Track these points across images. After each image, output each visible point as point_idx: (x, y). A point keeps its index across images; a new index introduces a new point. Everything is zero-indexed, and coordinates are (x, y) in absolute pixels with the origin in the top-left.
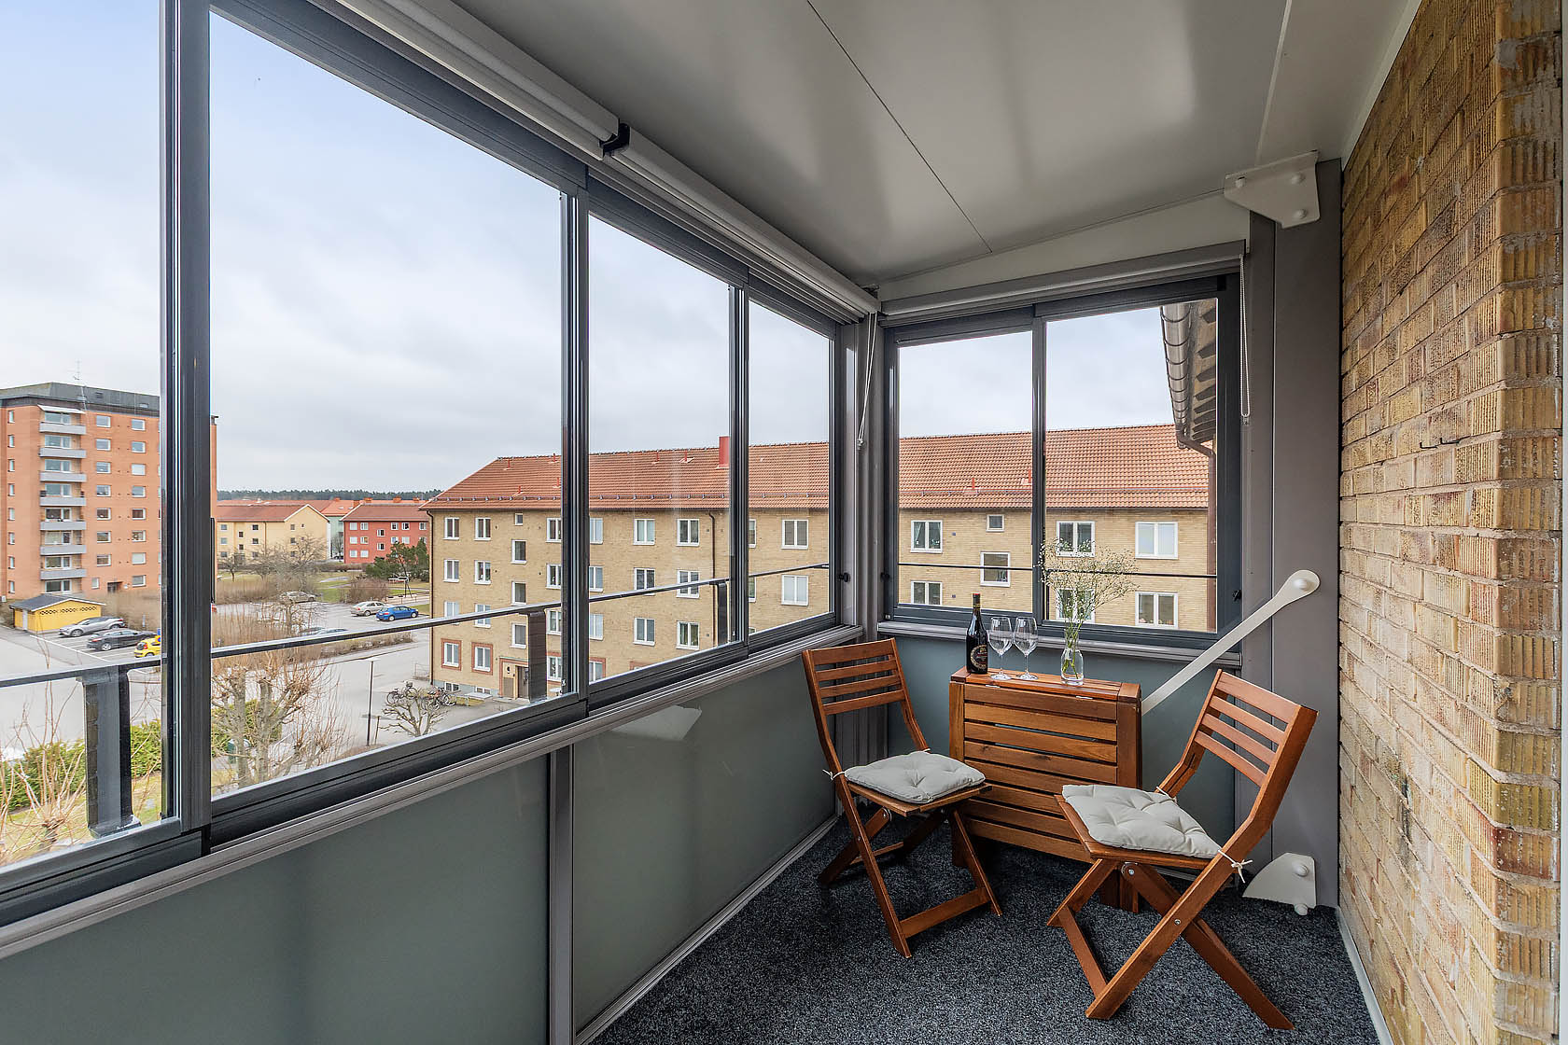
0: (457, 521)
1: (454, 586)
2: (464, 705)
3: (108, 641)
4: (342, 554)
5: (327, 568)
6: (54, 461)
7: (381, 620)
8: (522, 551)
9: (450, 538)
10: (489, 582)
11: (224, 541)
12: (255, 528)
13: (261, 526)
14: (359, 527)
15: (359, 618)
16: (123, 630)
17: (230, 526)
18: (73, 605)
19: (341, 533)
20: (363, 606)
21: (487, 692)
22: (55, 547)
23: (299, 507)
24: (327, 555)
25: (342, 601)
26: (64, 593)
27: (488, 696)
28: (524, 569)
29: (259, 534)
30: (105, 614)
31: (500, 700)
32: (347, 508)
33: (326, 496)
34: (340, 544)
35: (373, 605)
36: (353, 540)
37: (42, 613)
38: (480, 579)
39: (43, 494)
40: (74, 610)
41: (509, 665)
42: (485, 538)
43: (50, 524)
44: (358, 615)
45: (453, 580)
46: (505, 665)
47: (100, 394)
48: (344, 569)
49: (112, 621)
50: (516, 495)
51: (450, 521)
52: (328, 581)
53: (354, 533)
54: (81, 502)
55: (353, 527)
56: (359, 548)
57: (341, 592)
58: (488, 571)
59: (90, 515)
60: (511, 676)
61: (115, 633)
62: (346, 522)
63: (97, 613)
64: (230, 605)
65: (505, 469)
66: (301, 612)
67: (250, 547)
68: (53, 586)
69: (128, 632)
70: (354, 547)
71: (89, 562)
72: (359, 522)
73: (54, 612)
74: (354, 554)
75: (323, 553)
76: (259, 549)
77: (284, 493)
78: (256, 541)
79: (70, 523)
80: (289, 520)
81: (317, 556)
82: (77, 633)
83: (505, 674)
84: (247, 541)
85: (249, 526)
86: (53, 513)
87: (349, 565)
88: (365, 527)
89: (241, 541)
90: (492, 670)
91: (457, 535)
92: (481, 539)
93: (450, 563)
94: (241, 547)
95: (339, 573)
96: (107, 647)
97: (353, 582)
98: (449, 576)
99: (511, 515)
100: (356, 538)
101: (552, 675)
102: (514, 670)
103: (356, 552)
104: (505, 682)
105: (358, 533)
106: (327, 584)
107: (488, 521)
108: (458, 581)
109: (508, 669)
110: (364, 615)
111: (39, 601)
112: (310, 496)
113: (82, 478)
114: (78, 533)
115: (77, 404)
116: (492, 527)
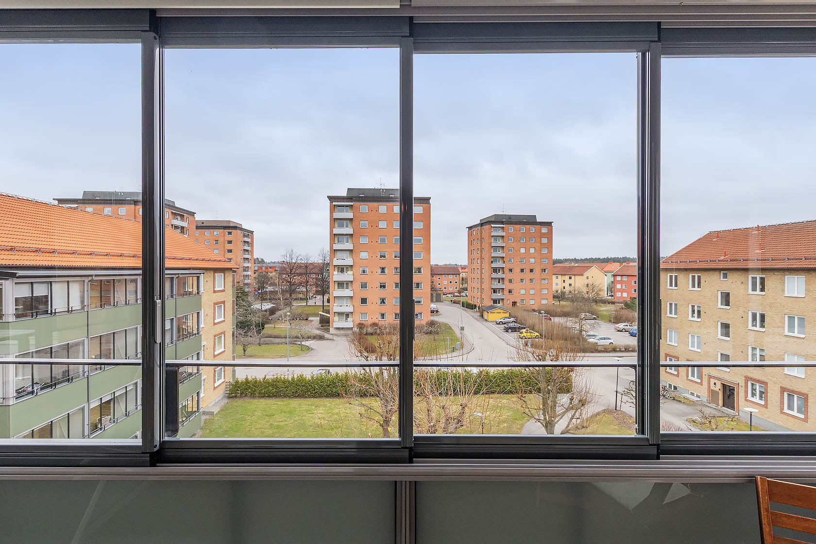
0: (676, 277)
1: (674, 320)
2: (680, 401)
3: (510, 328)
4: (613, 294)
5: (605, 302)
6: (496, 248)
7: (631, 335)
8: (726, 299)
9: (671, 288)
10: (699, 320)
11: (557, 284)
12: (570, 278)
13: (573, 277)
14: (622, 279)
15: (618, 332)
16: (516, 324)
17: (560, 277)
18: (499, 311)
19: (612, 282)
20: (621, 326)
21: (698, 396)
22: (496, 285)
23: (591, 267)
24: (604, 295)
25: (610, 321)
26: (498, 305)
27: (699, 399)
28: (728, 313)
29: (572, 281)
30: (510, 316)
31: (709, 405)
32: (616, 267)
33: (607, 261)
34: (611, 289)
35: (627, 326)
36: (619, 286)
37: (491, 313)
38: (693, 317)
39: (492, 262)
40: (500, 313)
41: (716, 381)
42: (696, 289)
43: (494, 275)
44: (619, 331)
45: (673, 316)
46: (713, 381)
47: (510, 217)
48: (613, 303)
49: (512, 319)
50: (722, 258)
51: (671, 277)
52: (604, 309)
53: (619, 282)
54: (503, 265)
55: (619, 278)
56: (622, 291)
57: (610, 316)
58: (699, 312)
59: (506, 271)
60: (717, 389)
61: (512, 325)
62: (614, 276)
63: (507, 315)
64: (558, 318)
65: (714, 240)
66: (587, 325)
67: (568, 289)
68: (495, 301)
69: (517, 325)
70: (619, 291)
71: (506, 292)
72: (622, 276)
73: (494, 313)
74: (619, 294)
75: (601, 293)
76: (571, 289)
77: (586, 259)
78: (570, 285)
79: (500, 275)
80: (586, 274)
81: (598, 294)
82: (501, 323)
83: (712, 387)
84: (566, 285)
85: (567, 277)
86: (495, 270)
87: (616, 300)
88: (625, 279)
89: (564, 285)
90: (702, 381)
91: (676, 286)
92: (693, 289)
93: (671, 304)
94: (564, 288)
95: (610, 305)
96: (510, 331)
97: (616, 311)
98: (671, 313)
99: (717, 273)
100: (620, 285)
101: (753, 396)
102: (719, 386)
103: (620, 293)
104: (713, 394)
105: (621, 282)
106: (603, 310)
107: (699, 277)
108: (676, 316)
109: (715, 384)
110: (621, 331)
111: (491, 307)
112: (598, 261)
113: (504, 255)
114: (503, 279)
115: (502, 223)
116: (702, 281)
